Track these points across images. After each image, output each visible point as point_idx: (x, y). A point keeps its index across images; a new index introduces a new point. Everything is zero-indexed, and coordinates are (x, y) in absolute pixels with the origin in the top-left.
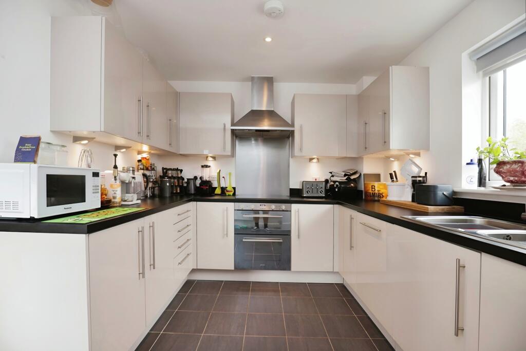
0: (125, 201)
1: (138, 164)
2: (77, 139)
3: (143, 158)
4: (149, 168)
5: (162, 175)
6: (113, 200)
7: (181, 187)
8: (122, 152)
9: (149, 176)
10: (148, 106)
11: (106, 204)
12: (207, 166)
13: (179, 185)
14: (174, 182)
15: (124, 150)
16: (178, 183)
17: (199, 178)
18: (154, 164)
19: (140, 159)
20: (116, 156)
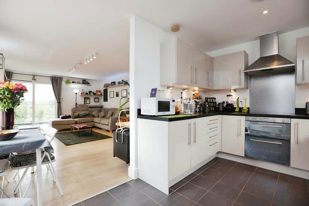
0: (186, 112)
1: (193, 96)
2: (168, 87)
3: (195, 93)
4: (199, 98)
5: (205, 101)
6: (180, 112)
7: (215, 107)
8: (186, 91)
9: (198, 102)
10: (196, 69)
11: (177, 113)
12: (230, 95)
13: (213, 106)
14: (211, 105)
15: (186, 90)
16: (213, 105)
17: (225, 102)
18: (201, 96)
19: (194, 94)
20: (182, 93)
